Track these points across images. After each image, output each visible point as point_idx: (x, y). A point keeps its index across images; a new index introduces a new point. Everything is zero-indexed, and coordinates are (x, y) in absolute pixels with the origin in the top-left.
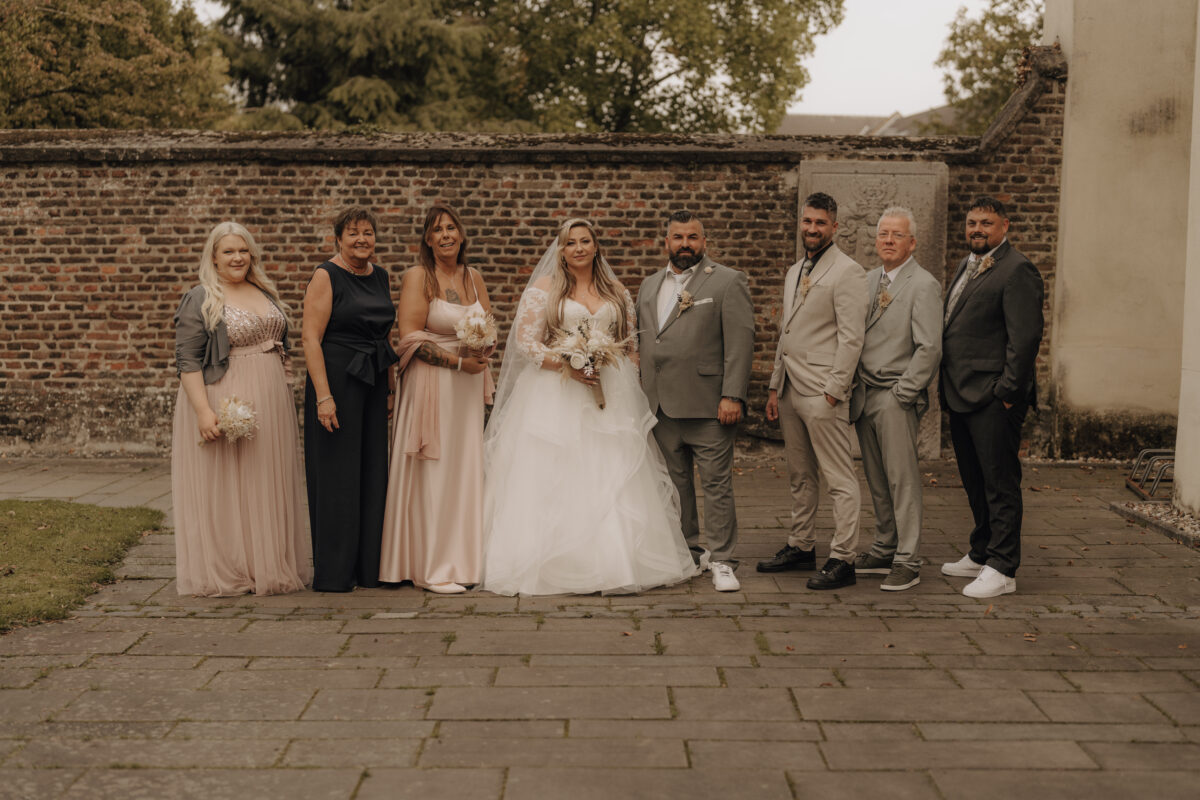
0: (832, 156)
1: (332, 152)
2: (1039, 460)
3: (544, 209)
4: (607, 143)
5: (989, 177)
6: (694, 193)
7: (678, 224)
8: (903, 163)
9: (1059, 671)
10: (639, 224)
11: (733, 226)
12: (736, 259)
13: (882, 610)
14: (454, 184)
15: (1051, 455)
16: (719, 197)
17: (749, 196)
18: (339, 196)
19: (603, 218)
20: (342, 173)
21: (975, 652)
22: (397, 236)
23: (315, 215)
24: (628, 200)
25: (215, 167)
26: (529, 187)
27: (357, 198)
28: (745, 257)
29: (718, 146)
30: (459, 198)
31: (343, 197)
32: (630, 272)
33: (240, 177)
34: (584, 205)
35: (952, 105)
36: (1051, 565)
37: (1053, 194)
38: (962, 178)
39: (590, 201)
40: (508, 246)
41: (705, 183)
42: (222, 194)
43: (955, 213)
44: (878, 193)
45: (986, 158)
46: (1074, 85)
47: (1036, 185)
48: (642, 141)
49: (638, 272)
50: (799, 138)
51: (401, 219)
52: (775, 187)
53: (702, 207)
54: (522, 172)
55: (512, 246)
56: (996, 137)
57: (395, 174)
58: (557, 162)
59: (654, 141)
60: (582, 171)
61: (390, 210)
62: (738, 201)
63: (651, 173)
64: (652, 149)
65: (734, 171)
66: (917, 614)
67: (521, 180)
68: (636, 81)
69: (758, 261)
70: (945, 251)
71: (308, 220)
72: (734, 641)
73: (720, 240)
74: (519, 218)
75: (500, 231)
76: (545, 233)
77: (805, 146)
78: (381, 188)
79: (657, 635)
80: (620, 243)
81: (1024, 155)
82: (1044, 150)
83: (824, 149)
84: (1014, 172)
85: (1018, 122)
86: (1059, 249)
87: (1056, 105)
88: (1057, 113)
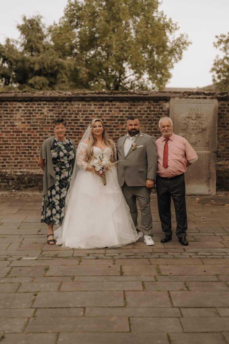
0: (180, 98)
1: (20, 98)
3: (88, 115)
4: (108, 94)
6: (136, 110)
7: (130, 121)
8: (203, 100)
10: (118, 120)
11: (149, 120)
12: (150, 131)
13: (200, 255)
14: (59, 107)
17: (154, 111)
18: (22, 112)
19: (107, 118)
20: (23, 104)
22: (41, 124)
23: (14, 118)
24: (115, 112)
26: (83, 108)
28: (153, 131)
29: (144, 95)
30: (60, 112)
31: (23, 112)
32: (116, 135)
34: (101, 114)
38: (222, 105)
39: (103, 113)
40: (76, 127)
41: (140, 107)
43: (220, 116)
44: (195, 109)
48: (119, 93)
49: (118, 135)
50: (170, 92)
51: (42, 119)
52: (162, 108)
53: (139, 114)
54: (81, 103)
55: (78, 127)
57: (40, 104)
58: (92, 100)
60: (100, 103)
61: (38, 116)
62: (150, 113)
63: (122, 104)
64: (123, 96)
65: (149, 103)
66: (213, 256)
67: (80, 106)
68: (120, 77)
69: (157, 132)
70: (217, 128)
71: (12, 119)
72: (148, 269)
73: (145, 125)
74: (80, 118)
75: (74, 123)
76: (88, 123)
77: (172, 95)
78: (35, 109)
79: (121, 267)
80: (112, 126)
83: (178, 96)
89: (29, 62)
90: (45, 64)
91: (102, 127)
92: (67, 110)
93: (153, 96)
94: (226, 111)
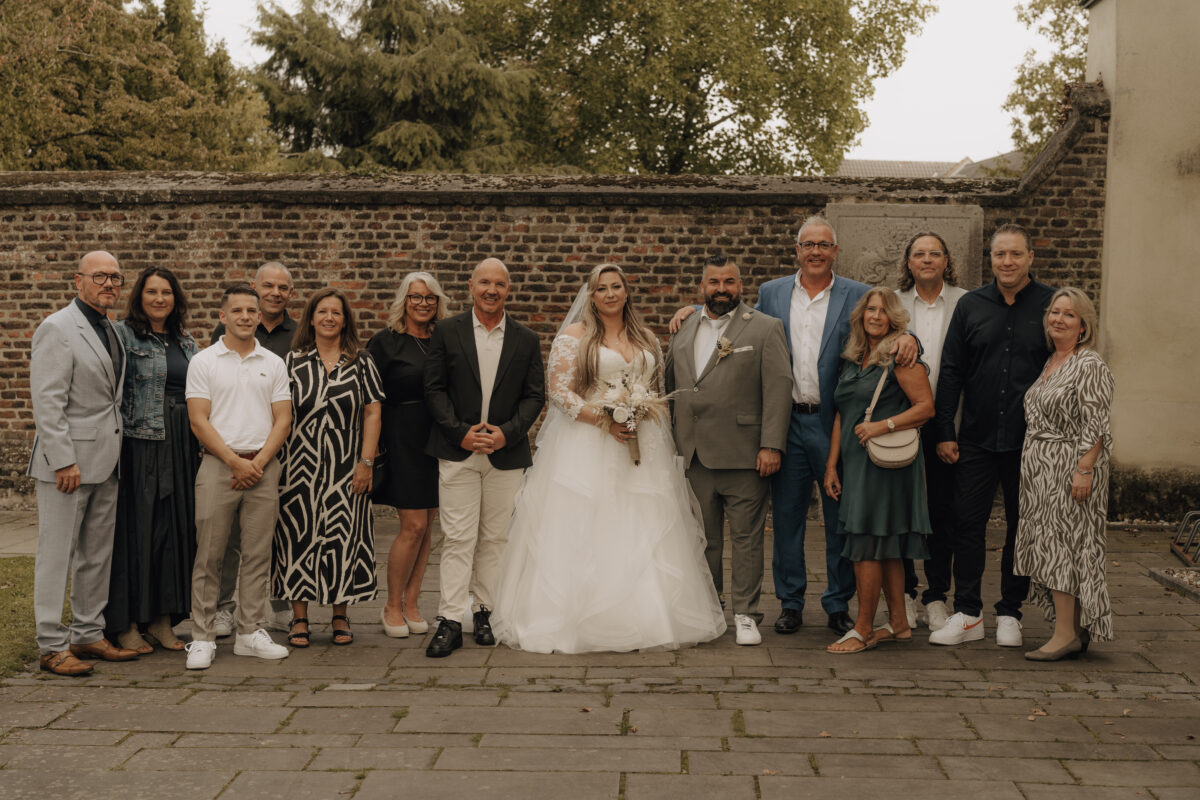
0: (860, 198)
1: (338, 195)
3: (558, 254)
4: (624, 185)
5: (1028, 221)
6: (715, 238)
7: (714, 268)
8: (936, 206)
9: (1060, 760)
10: (657, 270)
11: (755, 272)
13: (879, 687)
14: (465, 227)
16: (741, 242)
17: (773, 241)
18: (344, 240)
20: (347, 216)
21: (972, 736)
23: (319, 260)
24: (645, 245)
25: (216, 209)
26: (542, 231)
27: (363, 242)
29: (741, 188)
30: (468, 242)
31: (348, 241)
33: (242, 221)
34: (599, 250)
35: (1020, 150)
37: (1095, 239)
39: (606, 245)
40: (520, 293)
41: (727, 227)
42: (223, 237)
45: (1024, 201)
46: (1116, 125)
47: (1077, 229)
48: (661, 183)
51: (408, 264)
54: (535, 214)
55: (524, 293)
56: (1034, 178)
57: (403, 217)
58: (571, 205)
59: (673, 183)
60: (598, 214)
61: (397, 254)
62: (761, 246)
63: (670, 216)
64: (671, 191)
65: (757, 214)
66: (917, 691)
67: (534, 223)
68: (689, 124)
71: (312, 265)
72: (707, 720)
74: (532, 263)
76: (559, 278)
77: (833, 188)
78: (388, 231)
79: (626, 713)
80: (637, 290)
81: (1065, 198)
82: (1086, 192)
83: (853, 191)
84: (1054, 215)
85: (1058, 163)
86: (1102, 297)
87: (1098, 145)
88: (1100, 153)
89: (379, 73)
90: (433, 79)
91: (622, 289)
93: (772, 192)
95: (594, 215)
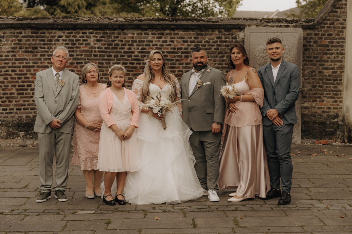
0: (257, 26)
1: (60, 25)
2: (339, 144)
3: (144, 47)
4: (169, 21)
5: (318, 34)
7: (196, 53)
8: (285, 28)
10: (182, 53)
11: (219, 53)
12: (220, 66)
14: (109, 37)
15: (344, 142)
16: (213, 42)
17: (225, 42)
18: (63, 42)
19: (168, 50)
20: (64, 33)
21: (322, 224)
22: (86, 58)
24: (178, 43)
25: (13, 31)
26: (139, 38)
28: (224, 65)
29: (213, 22)
30: (111, 42)
31: (64, 42)
32: (179, 71)
33: (23, 35)
34: (160, 45)
35: (298, 7)
36: (348, 187)
37: (343, 40)
38: (308, 34)
39: (163, 43)
40: (130, 61)
41: (208, 36)
42: (16, 41)
43: (305, 48)
45: (317, 27)
47: (336, 37)
48: (183, 20)
49: (182, 71)
50: (244, 19)
51: (88, 51)
52: (235, 38)
53: (207, 46)
54: (136, 32)
55: (132, 62)
56: (321, 18)
57: (86, 33)
58: (149, 28)
59: (187, 20)
60: (160, 32)
61: (83, 47)
62: (221, 44)
63: (187, 33)
64: (187, 23)
65: (219, 32)
66: (297, 208)
67: (135, 35)
70: (302, 63)
71: (50, 51)
72: (225, 222)
73: (214, 59)
74: (135, 50)
75: (127, 56)
76: (145, 56)
77: (247, 22)
78: (80, 39)
79: (193, 219)
80: (175, 60)
81: (332, 26)
82: (339, 23)
83: (254, 23)
84: (328, 32)
85: (329, 13)
86: (345, 62)
87: (344, 6)
88: (344, 9)
91: (162, 61)
92: (119, 41)
93: (225, 23)
94: (312, 43)
95: (158, 32)
